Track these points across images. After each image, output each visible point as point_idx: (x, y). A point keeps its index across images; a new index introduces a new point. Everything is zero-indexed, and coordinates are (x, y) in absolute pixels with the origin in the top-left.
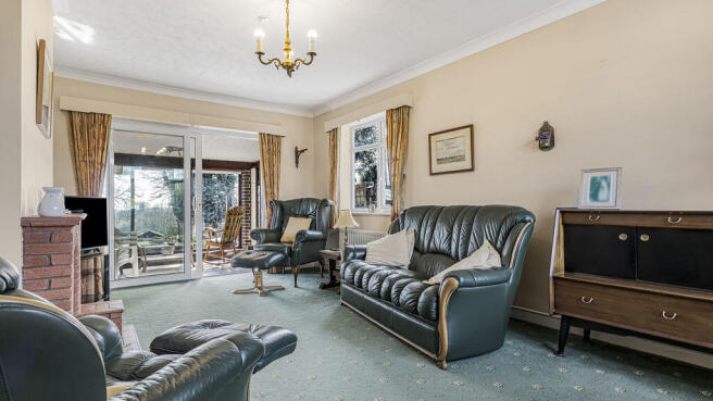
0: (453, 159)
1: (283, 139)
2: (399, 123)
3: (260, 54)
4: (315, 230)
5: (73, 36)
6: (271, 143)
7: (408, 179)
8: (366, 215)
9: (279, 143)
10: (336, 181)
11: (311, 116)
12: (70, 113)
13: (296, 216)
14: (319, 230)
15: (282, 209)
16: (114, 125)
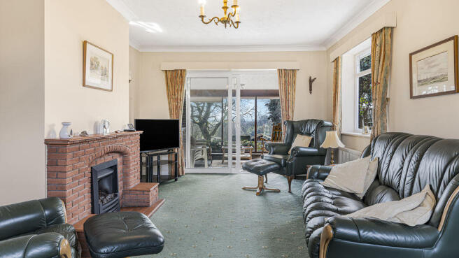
0: (434, 80)
1: (297, 72)
2: (381, 47)
3: (202, 17)
4: (313, 148)
5: (153, 30)
6: (288, 76)
7: (391, 102)
8: (361, 137)
9: (294, 75)
10: (338, 104)
11: (325, 49)
12: (166, 71)
13: (302, 134)
14: (315, 148)
15: (293, 128)
16: (188, 75)
